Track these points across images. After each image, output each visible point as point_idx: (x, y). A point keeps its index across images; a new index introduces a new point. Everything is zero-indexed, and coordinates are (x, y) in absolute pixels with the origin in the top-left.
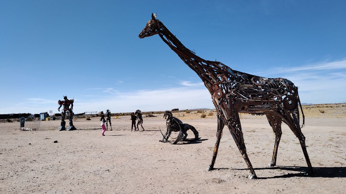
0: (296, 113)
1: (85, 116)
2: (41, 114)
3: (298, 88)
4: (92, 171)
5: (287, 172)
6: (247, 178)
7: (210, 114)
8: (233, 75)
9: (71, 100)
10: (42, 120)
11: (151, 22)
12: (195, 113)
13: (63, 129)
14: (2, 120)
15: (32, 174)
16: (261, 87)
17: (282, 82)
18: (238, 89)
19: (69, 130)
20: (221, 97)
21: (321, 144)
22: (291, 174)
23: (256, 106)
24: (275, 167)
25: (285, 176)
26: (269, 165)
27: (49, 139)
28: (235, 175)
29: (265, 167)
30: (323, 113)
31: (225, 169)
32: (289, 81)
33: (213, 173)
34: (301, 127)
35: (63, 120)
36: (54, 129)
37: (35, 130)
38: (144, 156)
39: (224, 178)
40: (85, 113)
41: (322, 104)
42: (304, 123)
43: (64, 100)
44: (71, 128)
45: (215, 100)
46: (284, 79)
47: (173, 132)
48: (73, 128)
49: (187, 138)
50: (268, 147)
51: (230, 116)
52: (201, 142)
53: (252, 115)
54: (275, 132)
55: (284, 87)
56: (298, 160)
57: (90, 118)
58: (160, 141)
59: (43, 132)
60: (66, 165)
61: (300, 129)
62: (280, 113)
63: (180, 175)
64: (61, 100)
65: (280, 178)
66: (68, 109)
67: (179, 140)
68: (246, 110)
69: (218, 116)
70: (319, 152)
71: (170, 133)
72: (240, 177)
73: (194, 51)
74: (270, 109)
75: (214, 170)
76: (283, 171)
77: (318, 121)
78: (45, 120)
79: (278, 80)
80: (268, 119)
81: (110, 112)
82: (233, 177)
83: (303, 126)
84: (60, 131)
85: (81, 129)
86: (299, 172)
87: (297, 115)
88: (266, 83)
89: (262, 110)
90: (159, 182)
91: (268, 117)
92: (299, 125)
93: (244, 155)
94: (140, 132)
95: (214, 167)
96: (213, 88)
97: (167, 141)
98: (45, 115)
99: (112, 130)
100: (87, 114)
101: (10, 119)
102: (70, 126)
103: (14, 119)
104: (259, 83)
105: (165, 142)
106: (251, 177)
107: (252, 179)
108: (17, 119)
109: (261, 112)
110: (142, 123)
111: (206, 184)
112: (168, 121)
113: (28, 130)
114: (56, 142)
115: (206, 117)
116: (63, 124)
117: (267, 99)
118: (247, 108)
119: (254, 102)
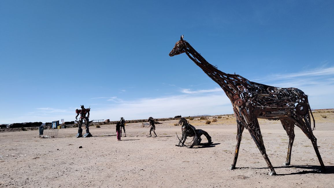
0: (308, 118)
1: (93, 124)
2: (53, 122)
3: (308, 96)
4: (130, 171)
5: (301, 170)
6: (267, 174)
7: (214, 120)
8: (252, 86)
9: (87, 109)
10: (54, 128)
11: (180, 42)
12: (199, 120)
13: (80, 136)
15: (78, 174)
16: (276, 96)
17: (294, 91)
18: (256, 98)
19: (86, 137)
20: (241, 105)
21: (328, 147)
22: (306, 171)
23: (272, 113)
24: (290, 166)
25: (300, 173)
26: (284, 164)
27: (72, 145)
28: (257, 173)
29: (281, 166)
30: (326, 118)
31: (245, 168)
32: (300, 90)
33: (236, 172)
34: (312, 130)
35: (80, 128)
36: (71, 136)
37: (54, 137)
38: (168, 158)
39: (247, 175)
40: (93, 121)
41: (323, 110)
42: (314, 127)
43: (81, 109)
44: (87, 135)
45: (236, 108)
46: (295, 89)
47: (188, 137)
48: (89, 135)
49: (202, 142)
50: (279, 150)
51: (250, 121)
52: (215, 146)
53: (269, 120)
54: (288, 134)
55: (296, 95)
56: (309, 160)
57: (100, 126)
58: (176, 145)
59: (62, 139)
60: (103, 166)
61: (312, 131)
62: (294, 118)
63: (207, 173)
64: (78, 109)
65: (297, 174)
66: (85, 117)
67: (195, 144)
68: (264, 116)
69: (238, 121)
70: (327, 153)
71: (186, 138)
72: (261, 174)
73: (216, 66)
74: (285, 115)
75: (237, 169)
76: (298, 169)
77: (322, 126)
78: (57, 128)
79: (290, 89)
80: (282, 123)
81: (124, 120)
82: (255, 174)
83: (314, 129)
84: (77, 138)
85: (96, 136)
86: (313, 170)
87: (308, 119)
88: (280, 92)
89: (278, 116)
90: (191, 178)
91: (282, 122)
92: (311, 128)
93: (264, 155)
94: (153, 138)
95: (236, 167)
96: (234, 97)
97: (183, 145)
98: (57, 124)
99: (126, 136)
100: (95, 121)
101: (25, 128)
102: (87, 133)
103: (28, 128)
104: (274, 92)
105: (181, 147)
106: (271, 174)
107: (272, 175)
108: (31, 128)
109: (277, 117)
110: (155, 129)
111: (233, 180)
112: (183, 127)
113: (47, 138)
114: (81, 147)
115: (211, 123)
116: (80, 131)
117: (282, 106)
118: (265, 114)
119: (271, 109)
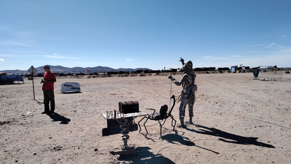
1: (261, 70)
2: (232, 67)
10: (233, 72)
14: (203, 72)
37: (275, 80)
40: (260, 67)
78: (236, 72)
98: (235, 68)
